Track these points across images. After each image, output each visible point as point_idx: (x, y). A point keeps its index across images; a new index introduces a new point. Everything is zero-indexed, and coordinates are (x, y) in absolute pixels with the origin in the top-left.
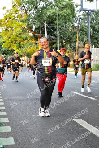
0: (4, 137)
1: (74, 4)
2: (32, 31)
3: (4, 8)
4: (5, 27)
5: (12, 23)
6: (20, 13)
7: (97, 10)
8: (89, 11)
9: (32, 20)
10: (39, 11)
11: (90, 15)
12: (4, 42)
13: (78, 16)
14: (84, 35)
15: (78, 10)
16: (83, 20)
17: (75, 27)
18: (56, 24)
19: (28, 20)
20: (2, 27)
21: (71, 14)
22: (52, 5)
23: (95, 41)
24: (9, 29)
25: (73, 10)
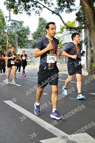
1: (4, 16)
7: (21, 21)
8: (15, 21)
11: (16, 24)
13: (8, 25)
14: (12, 39)
15: (8, 20)
16: (11, 28)
17: (6, 32)
21: (2, 23)
23: (20, 43)
25: (3, 20)
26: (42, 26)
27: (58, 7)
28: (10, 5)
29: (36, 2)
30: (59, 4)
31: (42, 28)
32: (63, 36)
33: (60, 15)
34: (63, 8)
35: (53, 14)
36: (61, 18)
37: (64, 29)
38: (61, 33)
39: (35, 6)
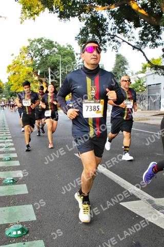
0: (14, 170)
1: (75, 53)
2: (37, 75)
3: (13, 55)
4: (13, 72)
5: (19, 68)
6: (27, 59)
9: (37, 65)
10: (43, 58)
12: (12, 85)
13: (78, 63)
15: (78, 58)
18: (59, 70)
19: (34, 65)
20: (11, 72)
21: (72, 61)
22: (55, 53)
24: (17, 73)
25: (73, 58)
26: (120, 64)
27: (140, 41)
28: (82, 40)
29: (113, 35)
30: (141, 38)
31: (120, 67)
32: (145, 77)
33: (143, 50)
34: (147, 43)
35: (134, 49)
36: (144, 55)
37: (147, 68)
38: (143, 72)
39: (112, 40)
